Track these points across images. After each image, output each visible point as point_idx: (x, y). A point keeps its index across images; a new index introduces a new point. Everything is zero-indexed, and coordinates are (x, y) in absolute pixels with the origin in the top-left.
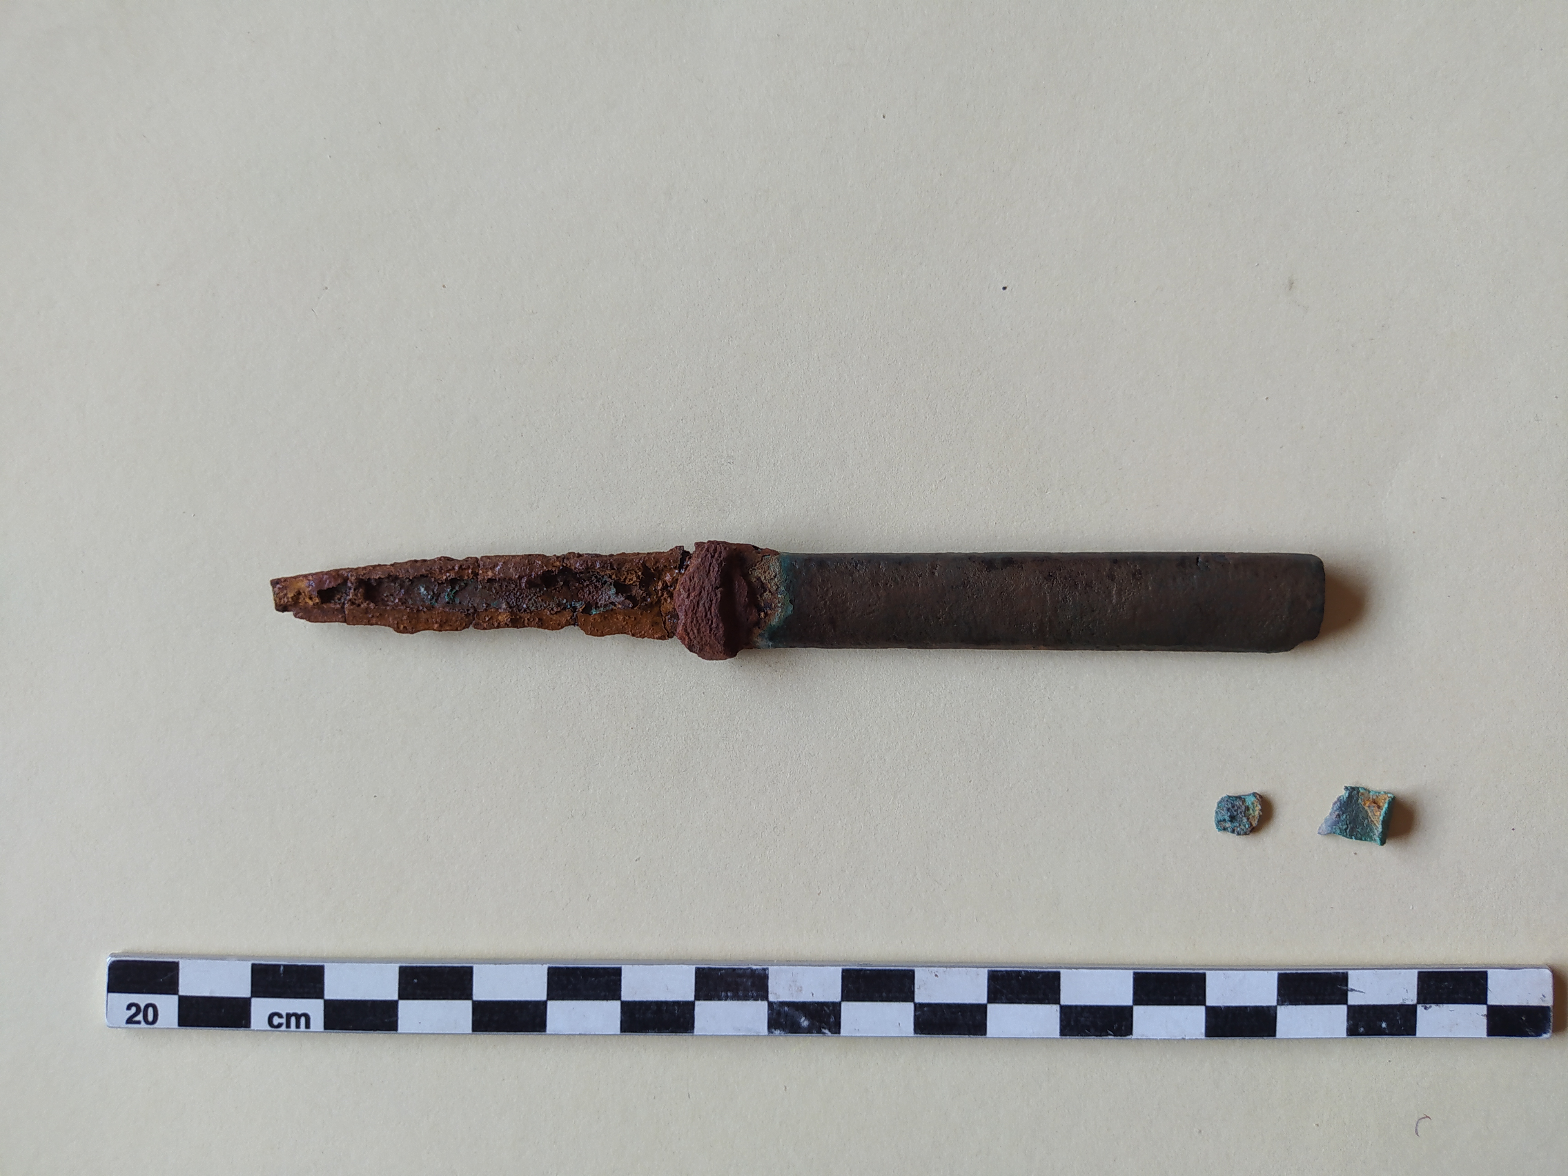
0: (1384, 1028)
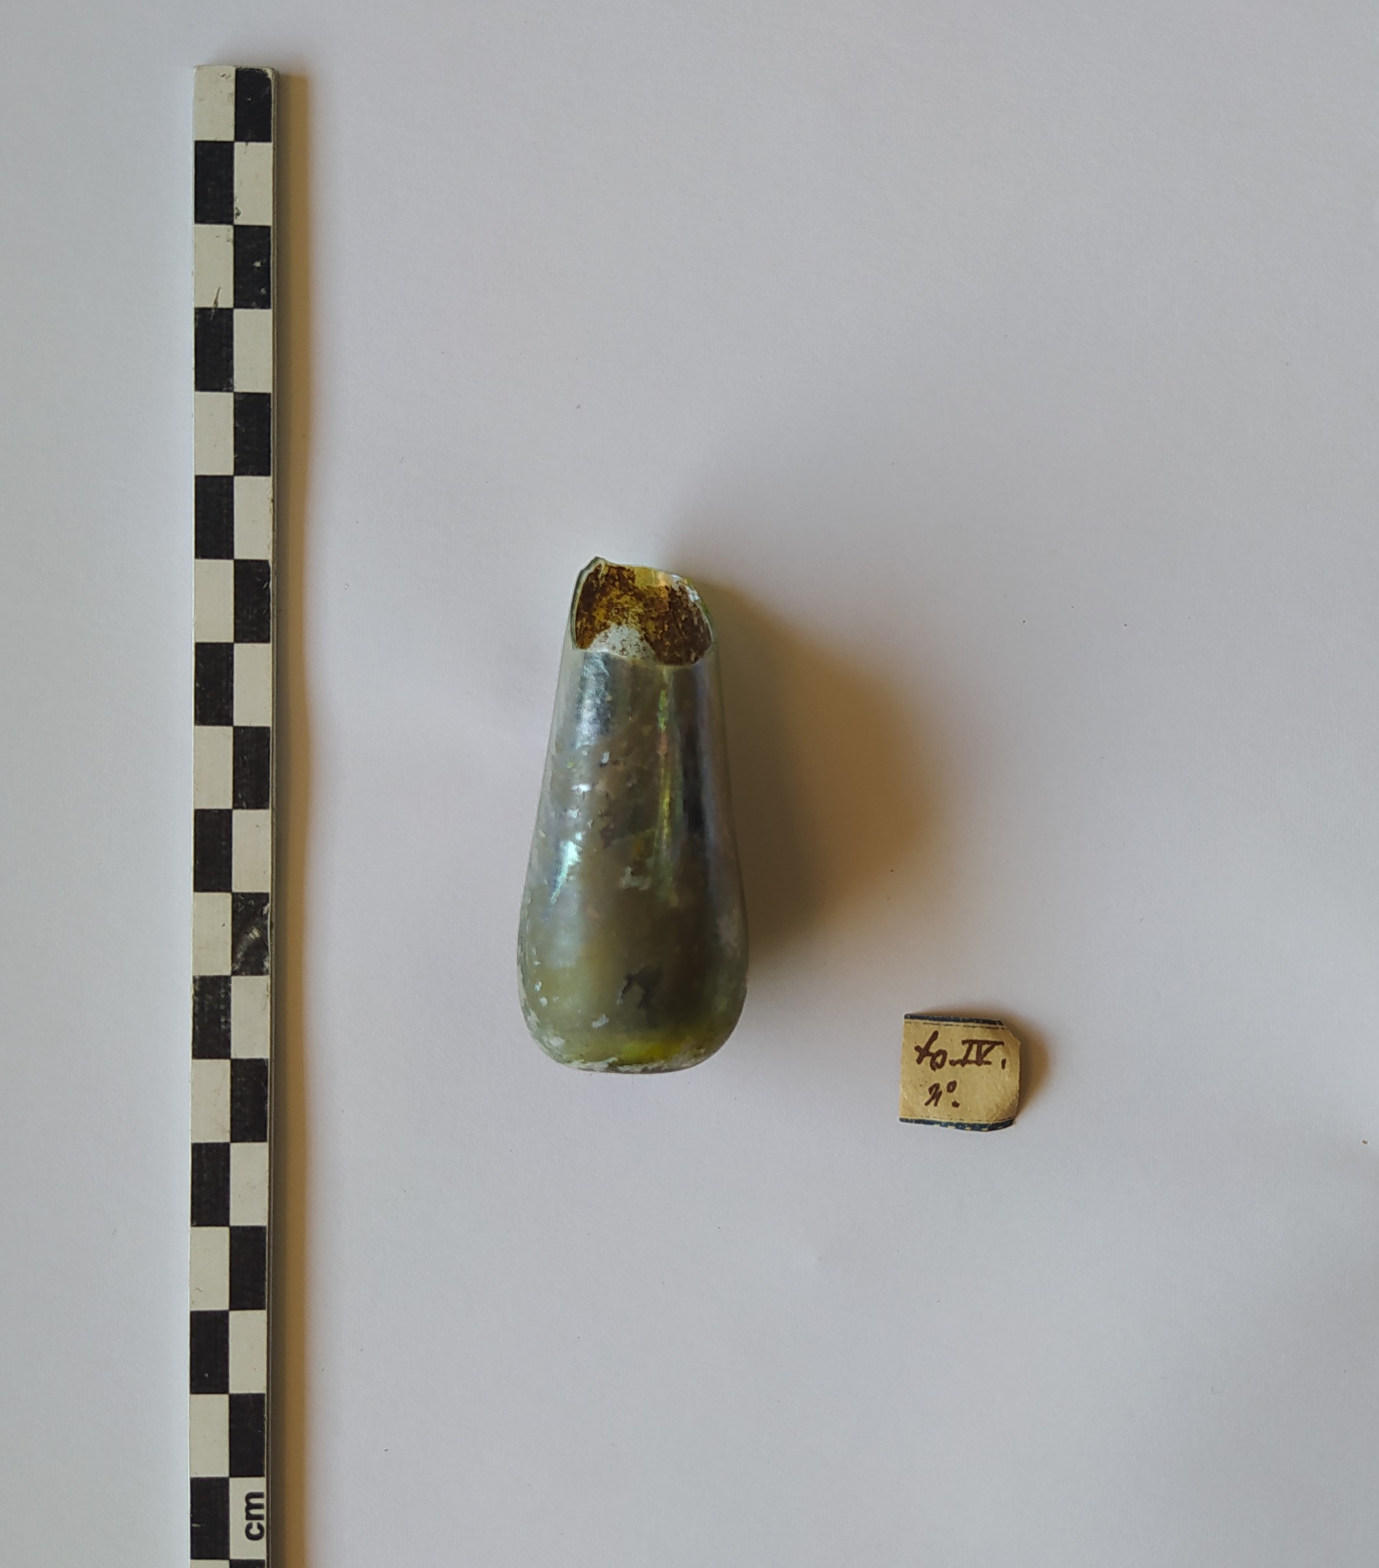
0: (262, 264)
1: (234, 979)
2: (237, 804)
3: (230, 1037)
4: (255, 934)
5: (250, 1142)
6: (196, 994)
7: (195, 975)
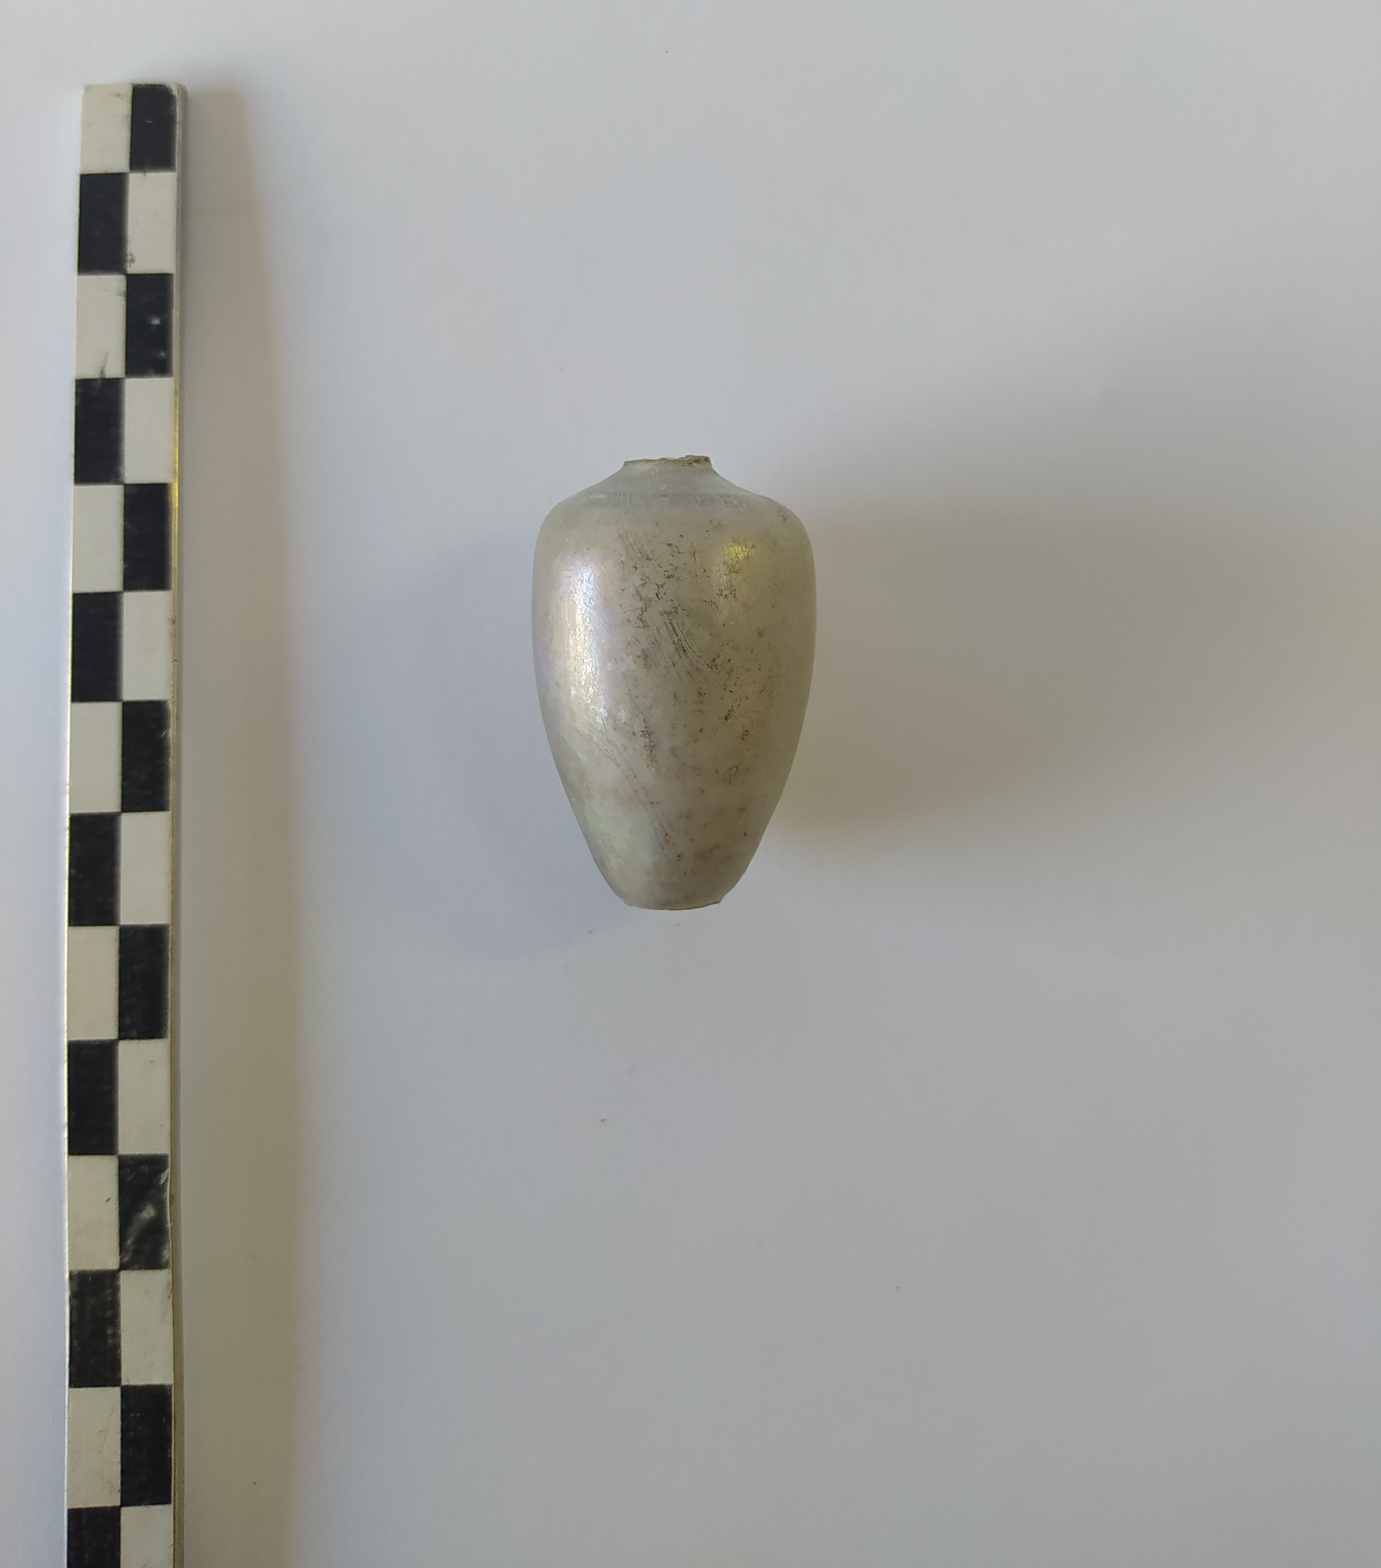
0: (161, 321)
1: (123, 1275)
2: (125, 1033)
3: (120, 1354)
4: (148, 1213)
5: (147, 1504)
6: (73, 1297)
7: (72, 1269)
